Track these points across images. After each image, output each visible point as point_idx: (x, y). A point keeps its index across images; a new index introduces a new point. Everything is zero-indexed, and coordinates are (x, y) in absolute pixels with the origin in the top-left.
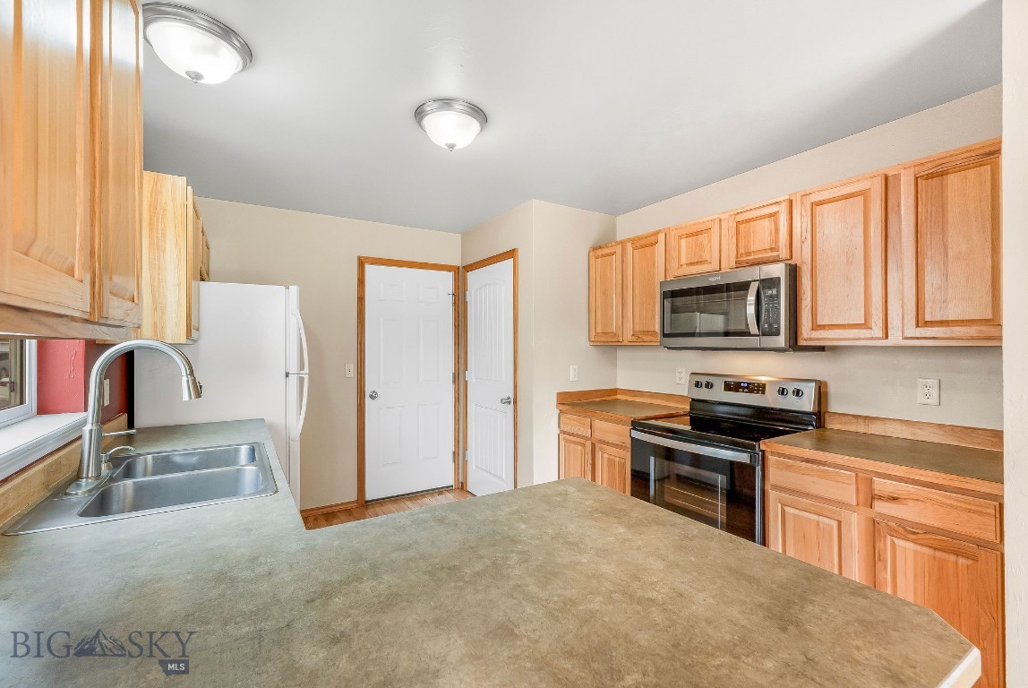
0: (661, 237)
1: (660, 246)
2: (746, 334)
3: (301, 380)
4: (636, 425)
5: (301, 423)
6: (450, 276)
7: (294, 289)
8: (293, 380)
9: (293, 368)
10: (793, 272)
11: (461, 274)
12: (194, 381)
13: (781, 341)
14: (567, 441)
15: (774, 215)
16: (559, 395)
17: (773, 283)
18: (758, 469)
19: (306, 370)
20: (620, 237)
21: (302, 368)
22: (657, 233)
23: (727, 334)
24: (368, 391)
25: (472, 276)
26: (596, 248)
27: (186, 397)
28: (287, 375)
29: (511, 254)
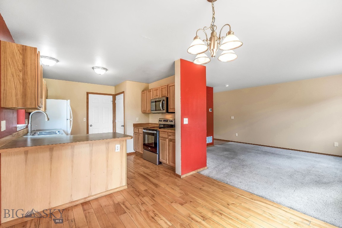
0: (152, 90)
1: (152, 92)
2: (161, 110)
3: (71, 121)
4: (144, 129)
5: (71, 130)
6: (111, 97)
7: (69, 101)
8: (69, 121)
9: (69, 118)
10: (167, 98)
11: (114, 96)
12: (48, 118)
13: (165, 111)
14: (135, 134)
15: (165, 88)
16: (134, 124)
17: (164, 100)
18: (158, 134)
19: (72, 118)
20: (150, 88)
21: (71, 118)
22: (152, 89)
23: (156, 110)
24: (89, 125)
25: (117, 97)
26: (143, 91)
27: (46, 120)
28: (67, 119)
29: (123, 92)
